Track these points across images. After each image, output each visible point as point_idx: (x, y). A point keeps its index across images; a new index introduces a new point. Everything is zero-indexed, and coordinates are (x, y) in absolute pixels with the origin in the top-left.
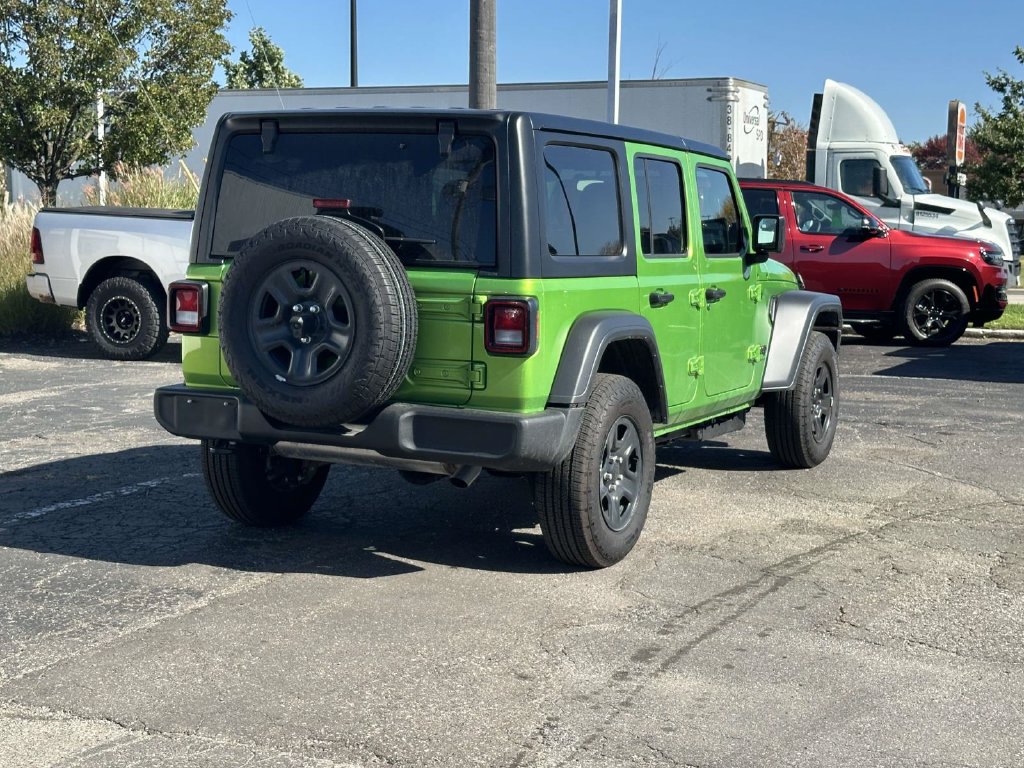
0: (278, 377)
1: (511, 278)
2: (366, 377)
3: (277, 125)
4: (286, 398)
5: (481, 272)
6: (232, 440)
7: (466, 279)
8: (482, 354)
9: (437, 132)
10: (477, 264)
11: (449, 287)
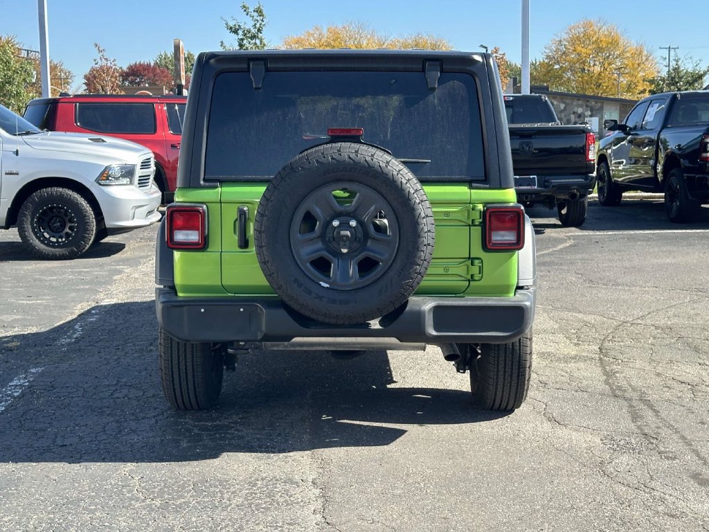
0: (323, 284)
1: (501, 188)
2: (412, 279)
3: (266, 65)
4: (334, 301)
5: (474, 185)
6: (242, 341)
7: (461, 191)
8: (477, 251)
9: (423, 70)
10: (468, 178)
11: (449, 198)
